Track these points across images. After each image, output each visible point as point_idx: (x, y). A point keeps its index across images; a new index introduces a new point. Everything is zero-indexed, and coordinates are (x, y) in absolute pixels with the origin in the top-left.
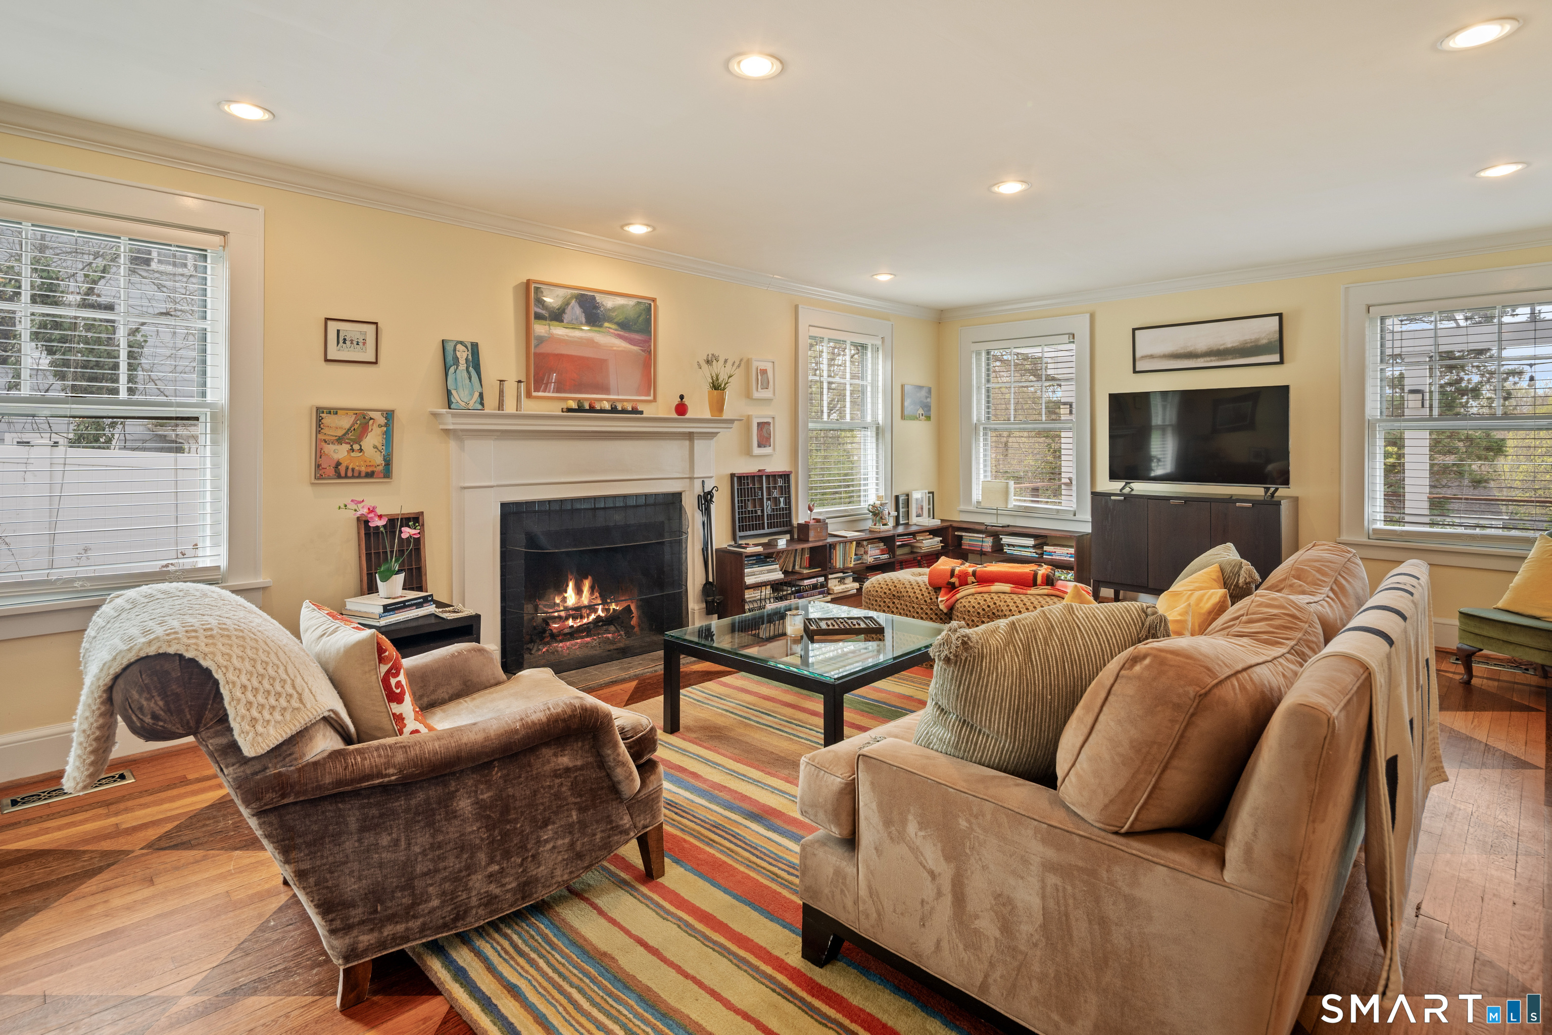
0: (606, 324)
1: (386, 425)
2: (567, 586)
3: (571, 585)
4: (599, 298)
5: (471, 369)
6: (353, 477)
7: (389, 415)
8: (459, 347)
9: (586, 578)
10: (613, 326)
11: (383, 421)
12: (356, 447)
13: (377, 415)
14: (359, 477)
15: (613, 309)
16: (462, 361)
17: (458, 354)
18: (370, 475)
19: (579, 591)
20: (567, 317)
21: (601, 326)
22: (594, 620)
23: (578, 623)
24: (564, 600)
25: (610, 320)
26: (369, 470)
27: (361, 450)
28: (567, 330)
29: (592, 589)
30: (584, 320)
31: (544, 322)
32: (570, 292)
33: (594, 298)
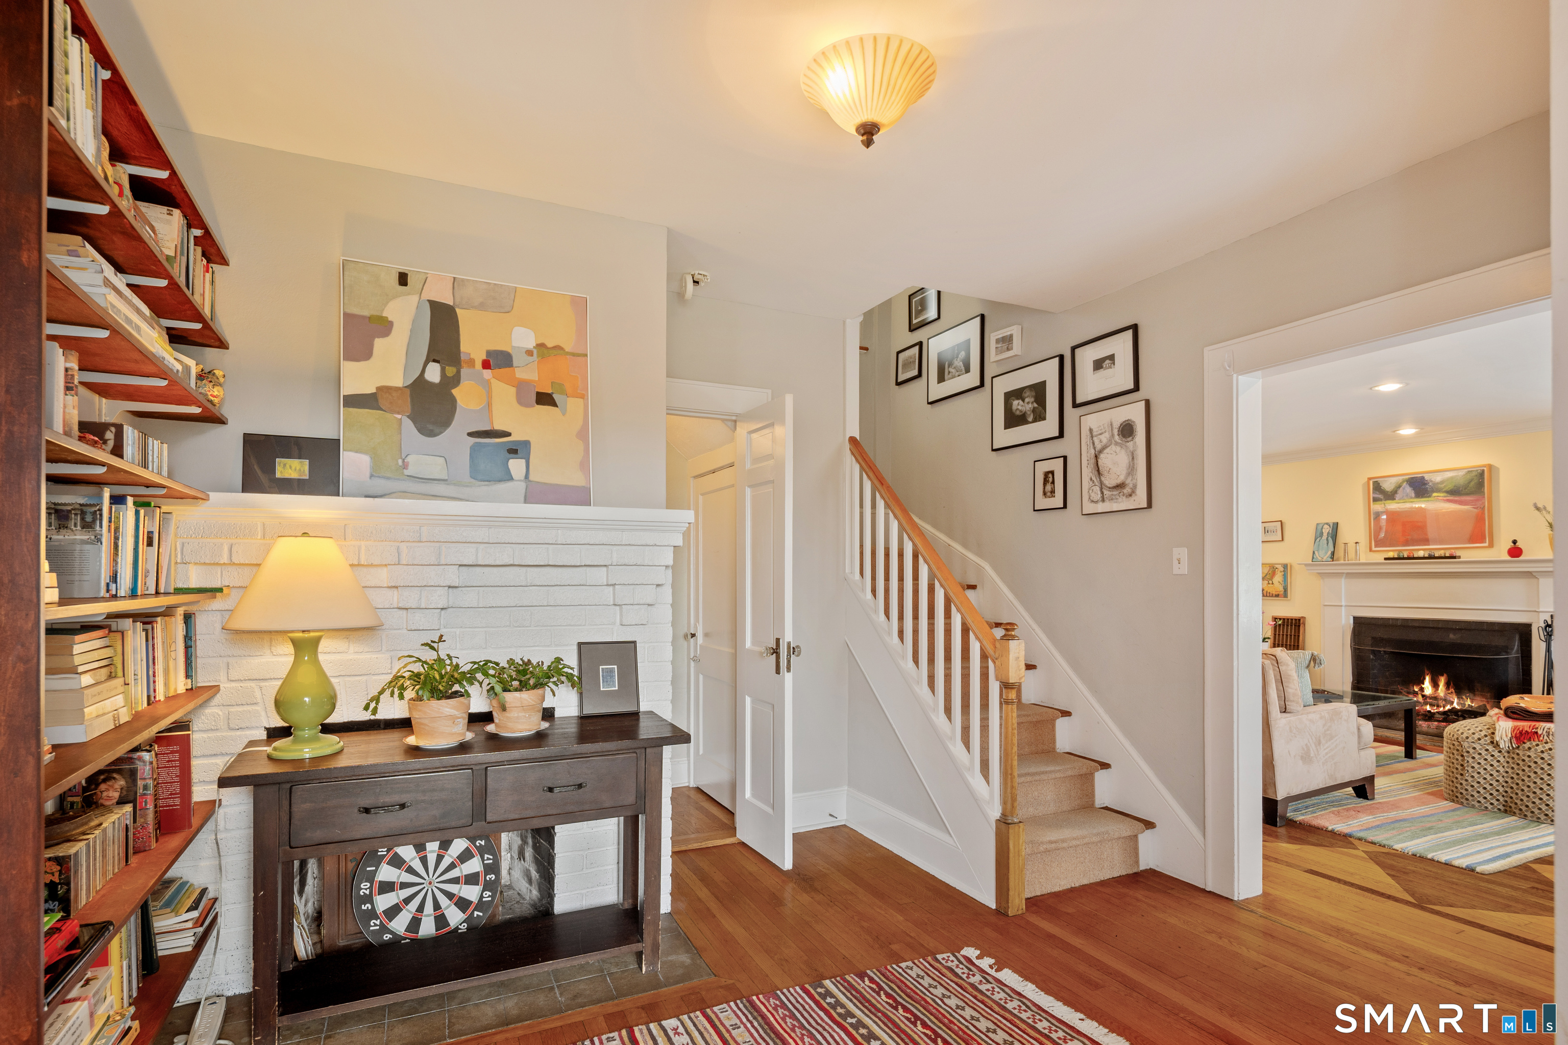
0: (1435, 494)
1: (1284, 571)
2: (1425, 679)
3: (1428, 679)
4: (1427, 477)
5: (1330, 539)
6: (1270, 596)
7: (1285, 566)
8: (1326, 526)
9: (1443, 675)
10: (1442, 495)
11: (1282, 569)
12: (1270, 582)
13: (1279, 567)
14: (1272, 596)
15: (1442, 482)
16: (1325, 535)
17: (1324, 530)
18: (1277, 596)
19: (1435, 685)
20: (1398, 496)
21: (1429, 497)
22: (1449, 710)
23: (1434, 710)
24: (1422, 689)
25: (1438, 491)
26: (1277, 593)
27: (1273, 583)
28: (1399, 504)
29: (1448, 685)
30: (1413, 495)
31: (1380, 502)
32: (1401, 478)
33: (1423, 478)
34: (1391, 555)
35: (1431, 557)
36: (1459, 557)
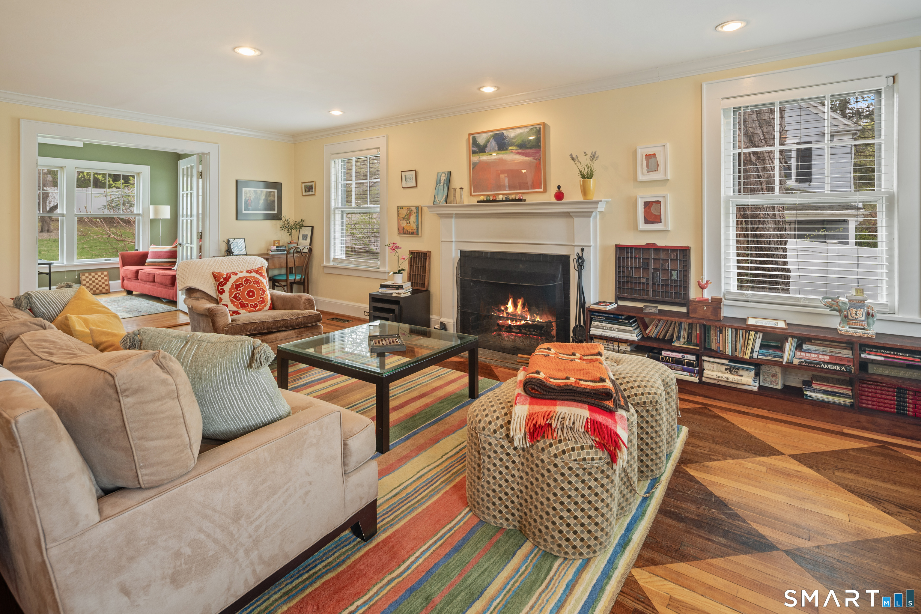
0: (510, 148)
1: (417, 213)
2: (509, 301)
3: (511, 301)
4: (506, 133)
5: (445, 185)
6: (408, 234)
7: (417, 208)
8: (443, 175)
9: (520, 298)
10: (514, 148)
11: (415, 211)
12: (408, 222)
13: (413, 208)
14: (409, 234)
15: (515, 137)
16: (442, 181)
17: (442, 178)
18: (412, 233)
19: (515, 305)
20: (488, 149)
21: (507, 150)
22: (524, 324)
23: (514, 324)
24: (506, 309)
25: (512, 145)
26: (413, 231)
27: (410, 223)
28: (488, 156)
29: (524, 306)
30: (497, 148)
31: (476, 155)
32: (490, 134)
33: (503, 134)
34: (482, 198)
35: (507, 200)
36: (525, 200)
